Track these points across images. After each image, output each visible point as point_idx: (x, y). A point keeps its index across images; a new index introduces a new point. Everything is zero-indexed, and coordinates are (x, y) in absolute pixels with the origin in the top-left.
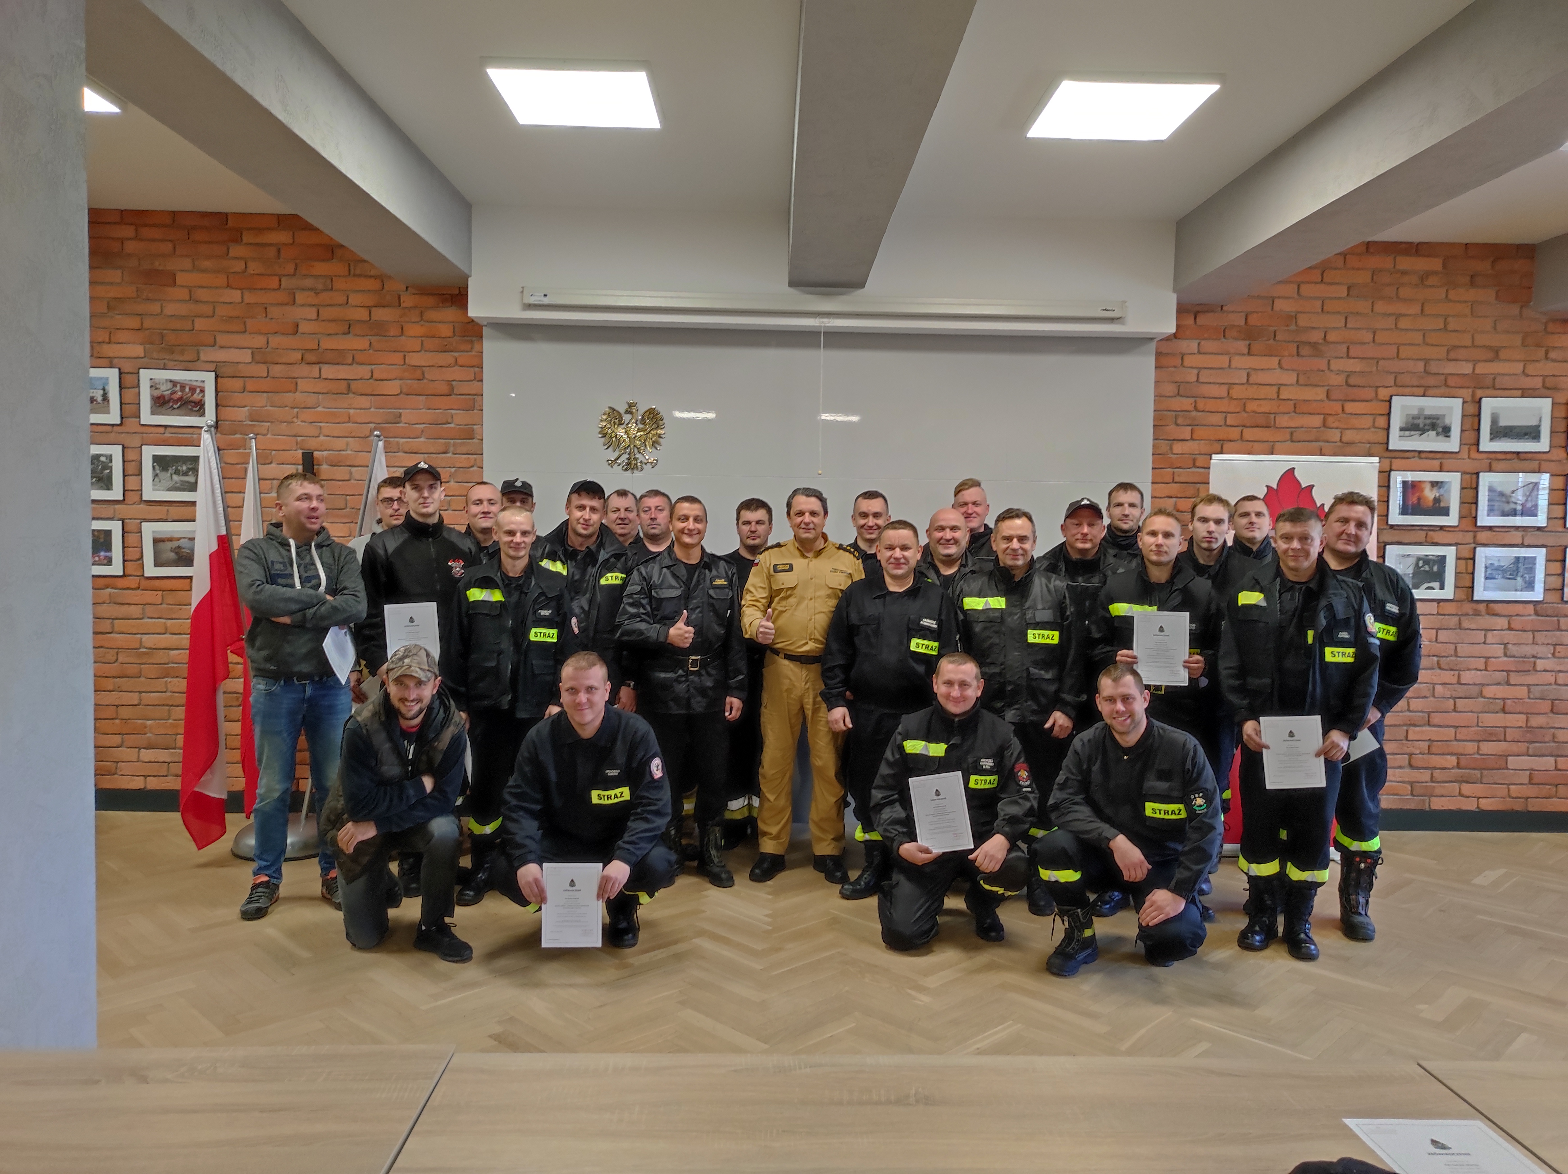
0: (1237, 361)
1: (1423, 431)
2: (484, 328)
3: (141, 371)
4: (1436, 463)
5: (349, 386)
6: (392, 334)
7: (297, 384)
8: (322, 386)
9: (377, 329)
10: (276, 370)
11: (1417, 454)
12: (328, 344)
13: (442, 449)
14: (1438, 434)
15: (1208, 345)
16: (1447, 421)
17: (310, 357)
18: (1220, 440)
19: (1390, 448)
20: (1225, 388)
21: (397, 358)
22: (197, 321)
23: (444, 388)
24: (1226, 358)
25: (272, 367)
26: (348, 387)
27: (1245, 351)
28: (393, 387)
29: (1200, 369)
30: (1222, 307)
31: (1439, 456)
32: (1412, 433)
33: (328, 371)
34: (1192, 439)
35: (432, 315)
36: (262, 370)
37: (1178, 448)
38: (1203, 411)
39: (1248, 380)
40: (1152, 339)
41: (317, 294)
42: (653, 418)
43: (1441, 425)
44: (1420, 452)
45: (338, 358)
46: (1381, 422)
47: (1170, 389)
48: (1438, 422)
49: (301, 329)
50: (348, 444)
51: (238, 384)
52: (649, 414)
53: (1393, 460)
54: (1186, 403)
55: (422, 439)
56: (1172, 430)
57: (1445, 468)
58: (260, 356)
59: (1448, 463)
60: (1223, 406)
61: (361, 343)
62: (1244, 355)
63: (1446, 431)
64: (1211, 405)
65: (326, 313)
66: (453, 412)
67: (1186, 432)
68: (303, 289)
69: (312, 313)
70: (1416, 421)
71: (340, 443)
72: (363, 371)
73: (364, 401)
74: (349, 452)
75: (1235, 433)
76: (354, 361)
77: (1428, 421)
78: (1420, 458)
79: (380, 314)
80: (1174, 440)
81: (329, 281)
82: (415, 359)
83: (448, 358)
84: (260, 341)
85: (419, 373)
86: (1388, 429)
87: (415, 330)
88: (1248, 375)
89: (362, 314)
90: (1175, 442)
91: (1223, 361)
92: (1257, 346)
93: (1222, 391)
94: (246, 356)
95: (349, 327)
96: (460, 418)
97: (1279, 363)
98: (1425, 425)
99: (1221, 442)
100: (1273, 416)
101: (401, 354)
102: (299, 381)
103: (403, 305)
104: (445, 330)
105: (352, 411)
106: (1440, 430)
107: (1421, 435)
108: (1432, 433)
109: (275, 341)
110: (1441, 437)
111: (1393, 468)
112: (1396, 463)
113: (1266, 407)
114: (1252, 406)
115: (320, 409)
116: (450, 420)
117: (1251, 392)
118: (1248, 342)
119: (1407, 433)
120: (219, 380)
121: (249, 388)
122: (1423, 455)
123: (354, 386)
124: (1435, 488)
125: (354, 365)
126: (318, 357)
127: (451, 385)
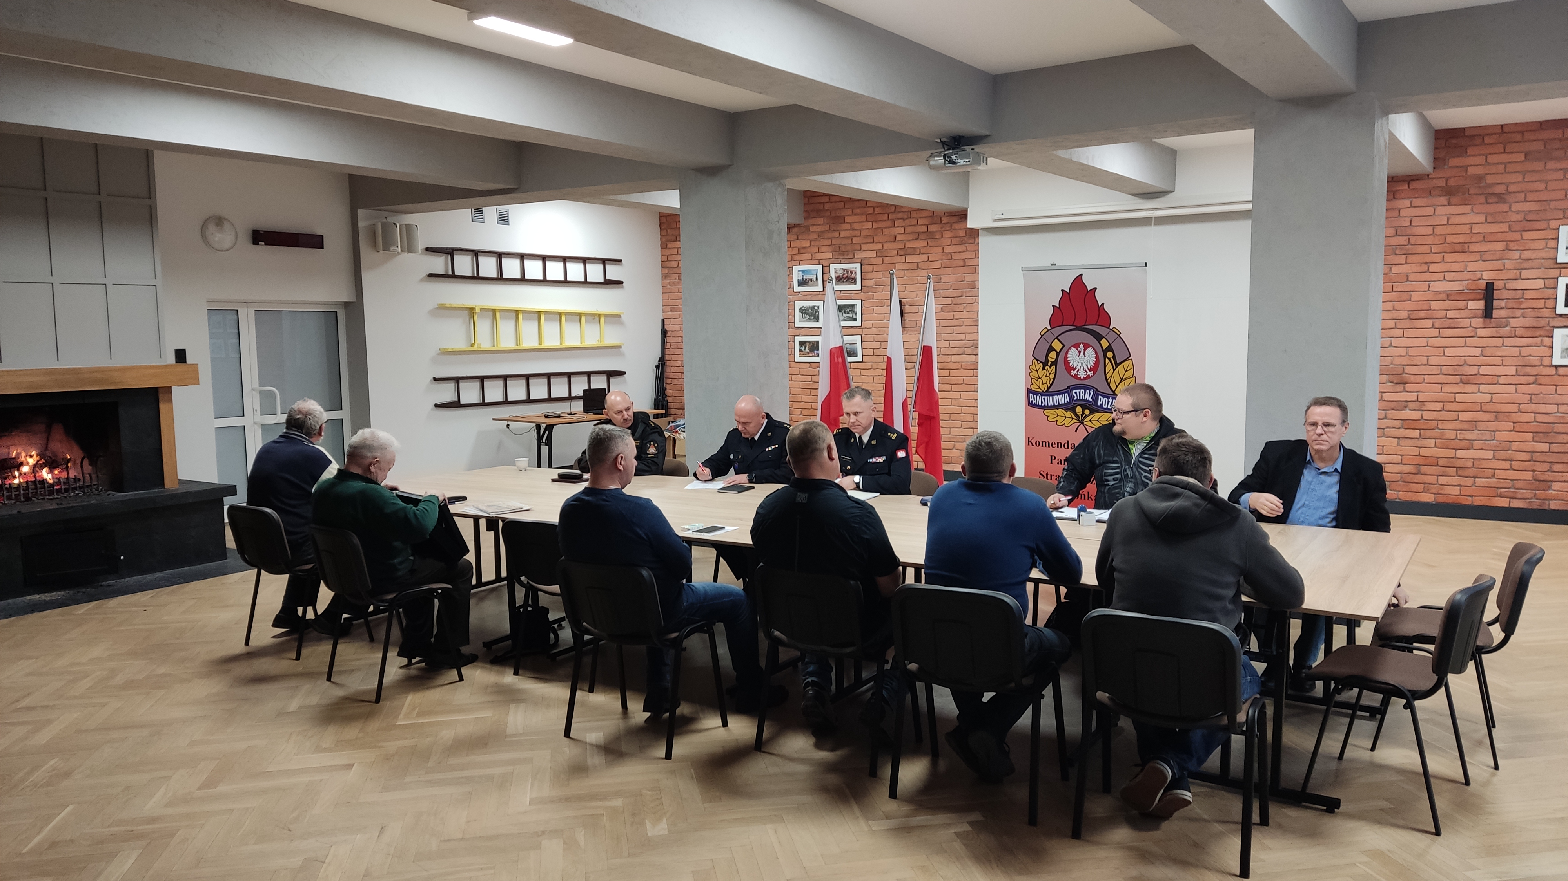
0: (1440, 210)
2: (977, 232)
3: (831, 265)
6: (937, 237)
8: (906, 266)
9: (930, 235)
10: (886, 260)
12: (908, 245)
13: (960, 295)
15: (1417, 202)
17: (901, 252)
19: (1558, 260)
20: (1431, 228)
21: (940, 249)
22: (854, 239)
23: (961, 263)
24: (1432, 209)
25: (884, 258)
26: (918, 266)
27: (1446, 203)
28: (937, 265)
29: (1412, 217)
30: (1428, 175)
33: (909, 259)
34: (1406, 263)
35: (955, 226)
36: (880, 260)
39: (1448, 222)
41: (904, 220)
45: (913, 252)
46: (1551, 244)
47: (1392, 232)
49: (897, 239)
51: (870, 268)
53: (1559, 269)
54: (1402, 240)
56: (1394, 259)
58: (880, 254)
60: (1429, 240)
61: (923, 243)
62: (1446, 205)
64: (1420, 240)
65: (909, 229)
66: (965, 275)
67: (1402, 259)
68: (898, 219)
69: (902, 230)
71: (914, 294)
72: (924, 257)
73: (925, 273)
74: (918, 298)
75: (1438, 257)
76: (920, 253)
79: (932, 228)
81: (909, 213)
82: (948, 249)
83: (963, 248)
84: (879, 246)
85: (949, 256)
86: (1556, 249)
87: (947, 234)
88: (1448, 219)
89: (924, 229)
91: (1430, 211)
92: (1454, 200)
93: (1429, 230)
94: (873, 254)
95: (918, 236)
96: (969, 278)
97: (1472, 209)
100: (1466, 245)
101: (941, 248)
102: (896, 264)
103: (943, 222)
104: (962, 233)
105: (919, 278)
109: (886, 246)
111: (1559, 274)
112: (1564, 271)
113: (1461, 239)
114: (1450, 239)
115: (905, 278)
116: (963, 280)
117: (1449, 230)
118: (1447, 197)
120: (863, 267)
121: (874, 270)
123: (920, 265)
125: (921, 255)
126: (904, 252)
127: (964, 261)
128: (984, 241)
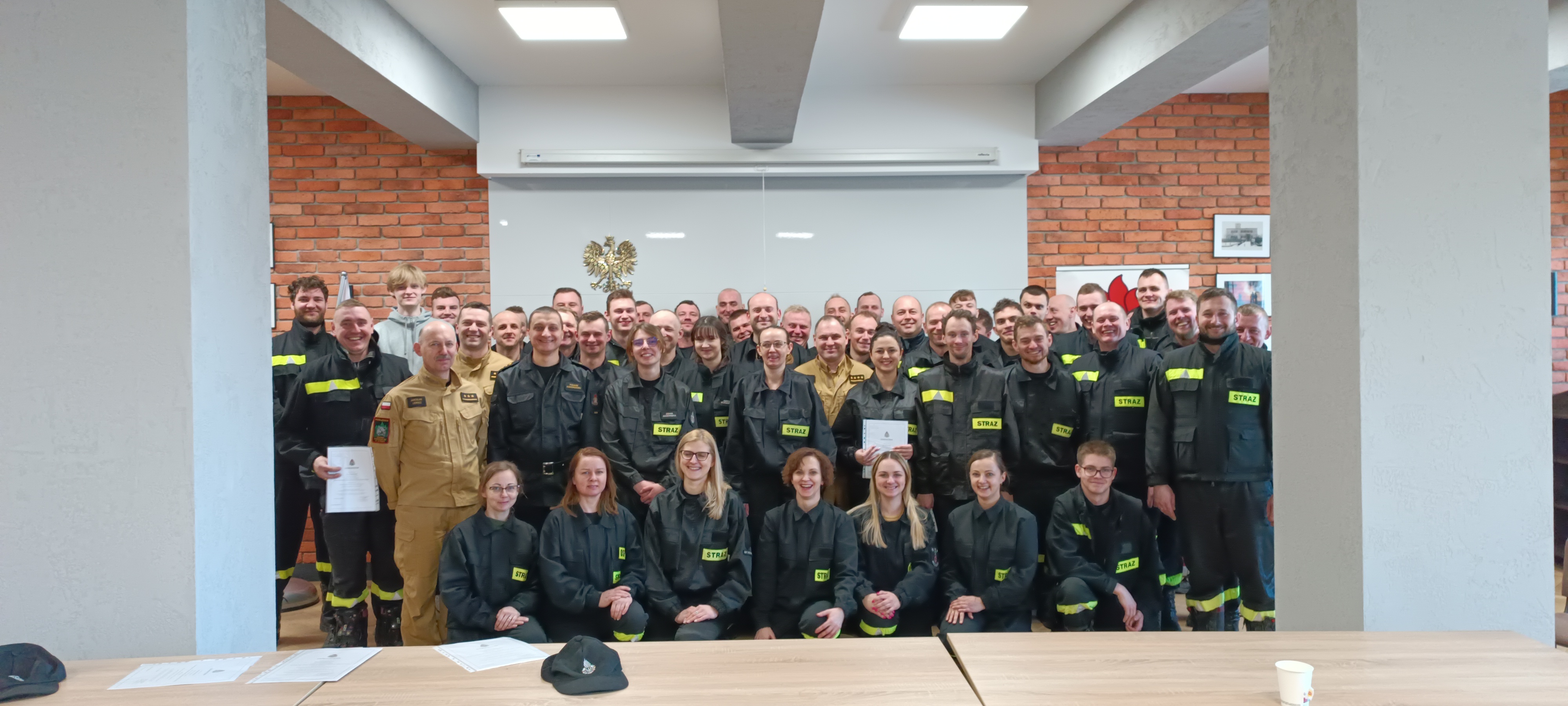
0: (1092, 190)
1: (1240, 242)
2: (489, 181)
4: (1253, 267)
5: (381, 230)
6: (415, 188)
7: (338, 230)
8: (359, 232)
9: (403, 184)
10: (322, 220)
11: (1236, 260)
12: (364, 198)
13: (456, 279)
14: (1252, 244)
15: (1069, 178)
16: (1259, 233)
17: (349, 209)
18: (1081, 253)
19: (1216, 255)
20: (1083, 212)
21: (419, 207)
23: (457, 230)
24: (1083, 188)
25: (317, 217)
26: (380, 232)
27: (1098, 182)
28: (417, 230)
29: (1063, 197)
30: (1078, 148)
31: (1254, 261)
32: (1232, 243)
33: (364, 219)
34: (1059, 253)
35: (447, 172)
36: (309, 220)
37: (1048, 260)
38: (1067, 231)
39: (1101, 205)
40: (1023, 175)
41: (354, 158)
42: (627, 250)
43: (1254, 236)
44: (1239, 258)
45: (373, 209)
46: (1207, 235)
47: (1040, 214)
48: (1252, 234)
49: (341, 187)
50: (380, 277)
51: (291, 232)
52: (624, 246)
53: (1218, 265)
54: (1054, 225)
55: (441, 272)
56: (1043, 247)
57: (1259, 271)
58: (308, 210)
59: (1261, 266)
60: (1082, 226)
61: (390, 196)
62: (1097, 185)
63: (1258, 241)
64: (1073, 226)
65: (361, 173)
66: (465, 249)
67: (1054, 248)
68: (343, 155)
69: (350, 174)
70: (1235, 234)
71: (374, 277)
72: (392, 218)
73: (393, 243)
75: (1093, 247)
76: (385, 211)
77: (1244, 234)
78: (1240, 263)
79: (406, 173)
80: (1045, 254)
81: (363, 148)
82: (434, 208)
83: (460, 206)
84: (308, 197)
85: (437, 219)
86: (1213, 241)
87: (433, 184)
88: (1101, 201)
89: (391, 173)
90: (1046, 256)
91: (1081, 190)
92: (1107, 178)
93: (1081, 214)
94: (297, 210)
95: (380, 184)
96: (471, 254)
97: (1126, 191)
98: (1242, 237)
99: (1082, 255)
100: (1122, 233)
101: (423, 204)
102: (341, 228)
103: (424, 165)
104: (458, 184)
105: (383, 251)
106: (1254, 240)
107: (1239, 245)
108: (1248, 243)
109: (321, 196)
110: (1255, 247)
111: (1219, 271)
112: (1221, 267)
113: (1116, 226)
114: (1105, 226)
115: (357, 250)
116: (462, 256)
117: (1104, 214)
118: (1099, 175)
119: (1228, 244)
120: (276, 229)
121: (300, 234)
122: (1242, 261)
123: (385, 231)
124: (1252, 287)
125: (385, 214)
126: (355, 209)
127: (463, 227)
128: (496, 198)
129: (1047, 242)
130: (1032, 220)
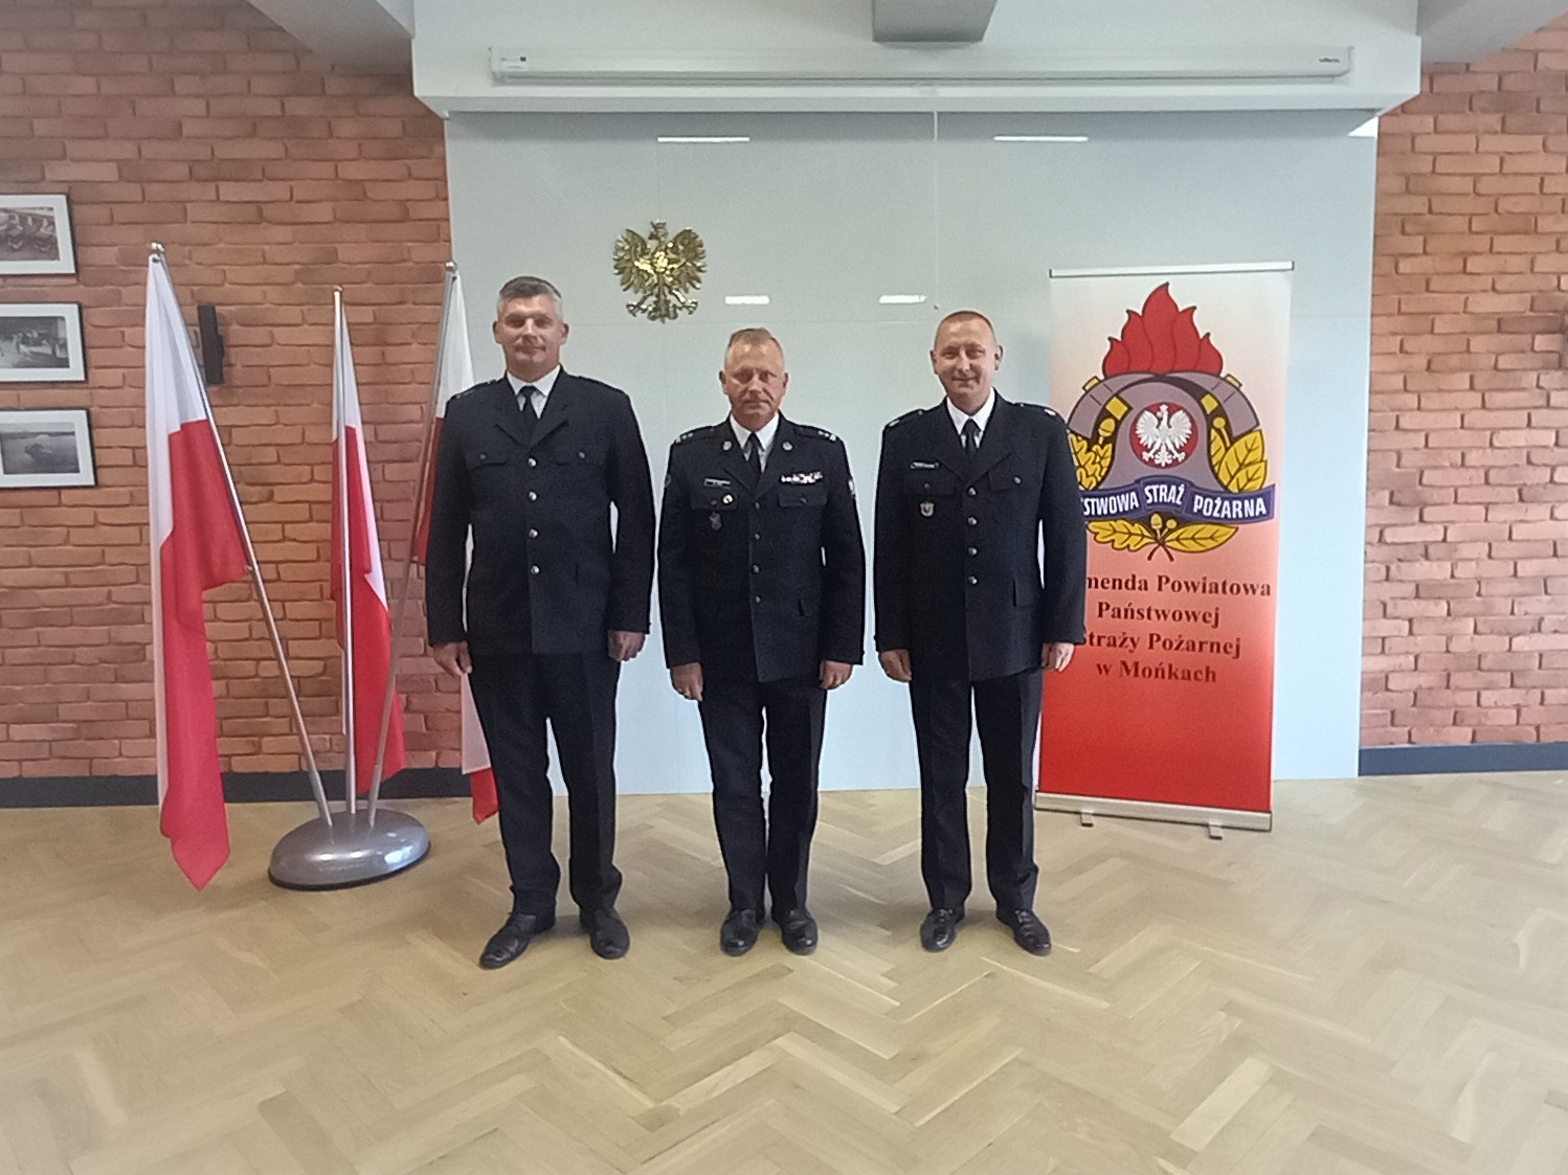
0: (1487, 142)
2: (446, 123)
5: (260, 211)
6: (316, 135)
7: (185, 209)
8: (221, 212)
9: (294, 128)
10: (154, 190)
12: (225, 151)
15: (1449, 121)
17: (202, 172)
18: (1463, 254)
20: (1470, 180)
21: (326, 169)
22: (36, 123)
23: (395, 212)
24: (1473, 138)
25: (146, 185)
26: (259, 214)
27: (1499, 128)
28: (323, 212)
29: (1435, 156)
30: (1468, 66)
33: (229, 191)
34: (1425, 252)
35: (371, 106)
36: (132, 191)
37: (1405, 266)
38: (1440, 213)
39: (1501, 168)
40: (1371, 112)
41: (204, 79)
42: (688, 245)
45: (240, 171)
49: (186, 131)
50: (264, 293)
51: (101, 213)
52: (684, 239)
54: (1418, 204)
55: (369, 285)
56: (1400, 241)
58: (128, 171)
61: (272, 150)
62: (1497, 133)
64: (1451, 205)
65: (219, 106)
66: (409, 244)
67: (1417, 244)
68: (184, 73)
69: (198, 107)
71: (254, 294)
72: (279, 190)
73: (282, 233)
75: (1483, 243)
76: (265, 177)
79: (300, 107)
80: (1401, 255)
81: (220, 60)
82: (353, 170)
83: (395, 169)
84: (128, 150)
85: (358, 190)
87: (346, 128)
88: (1503, 162)
89: (272, 108)
90: (1402, 258)
91: (1468, 142)
92: (1514, 120)
93: (1466, 185)
94: (109, 172)
95: (253, 127)
96: (422, 253)
97: (1544, 144)
99: (1465, 256)
100: (1533, 217)
101: (331, 164)
102: (188, 206)
103: (329, 92)
104: (392, 128)
105: (266, 247)
109: (149, 149)
113: (1524, 205)
114: (1506, 205)
115: (220, 246)
116: (406, 256)
117: (1505, 185)
118: (1501, 116)
120: (74, 206)
121: (118, 217)
123: (268, 211)
125: (266, 182)
126: (214, 172)
127: (406, 207)
128: (462, 157)
129: (1403, 233)
130: (1381, 196)
